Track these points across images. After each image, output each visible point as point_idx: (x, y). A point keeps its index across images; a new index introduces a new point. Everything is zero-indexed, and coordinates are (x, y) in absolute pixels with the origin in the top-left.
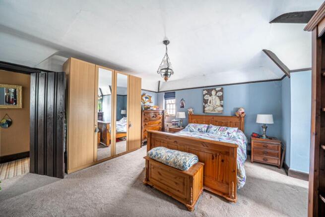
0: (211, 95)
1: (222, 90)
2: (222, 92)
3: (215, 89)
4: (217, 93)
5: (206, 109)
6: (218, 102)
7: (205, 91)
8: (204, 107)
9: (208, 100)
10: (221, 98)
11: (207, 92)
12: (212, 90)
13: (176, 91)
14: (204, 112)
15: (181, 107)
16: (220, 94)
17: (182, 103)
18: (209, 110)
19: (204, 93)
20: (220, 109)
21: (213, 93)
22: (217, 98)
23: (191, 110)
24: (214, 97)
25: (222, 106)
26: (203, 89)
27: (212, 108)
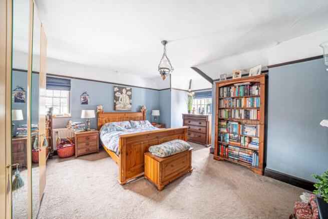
0: (122, 93)
1: (130, 90)
2: (131, 91)
3: (125, 88)
4: (127, 92)
5: (117, 106)
6: (128, 101)
7: (117, 88)
8: (115, 105)
9: (119, 97)
10: (130, 97)
11: (118, 90)
12: (123, 88)
13: (71, 79)
14: (115, 109)
15: (83, 103)
16: (129, 93)
17: (85, 98)
18: (120, 107)
19: (115, 90)
20: (129, 106)
21: (124, 91)
22: (127, 96)
23: (101, 107)
24: (124, 95)
25: (131, 104)
26: (115, 85)
27: (123, 106)
